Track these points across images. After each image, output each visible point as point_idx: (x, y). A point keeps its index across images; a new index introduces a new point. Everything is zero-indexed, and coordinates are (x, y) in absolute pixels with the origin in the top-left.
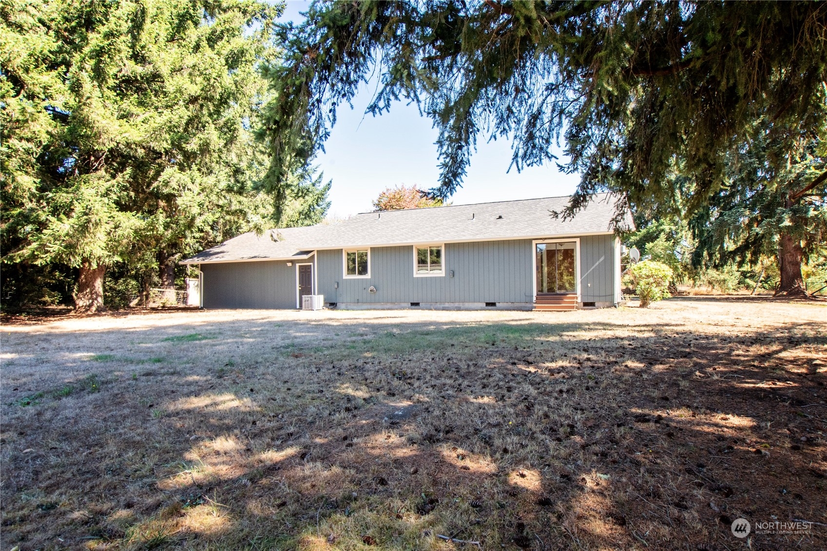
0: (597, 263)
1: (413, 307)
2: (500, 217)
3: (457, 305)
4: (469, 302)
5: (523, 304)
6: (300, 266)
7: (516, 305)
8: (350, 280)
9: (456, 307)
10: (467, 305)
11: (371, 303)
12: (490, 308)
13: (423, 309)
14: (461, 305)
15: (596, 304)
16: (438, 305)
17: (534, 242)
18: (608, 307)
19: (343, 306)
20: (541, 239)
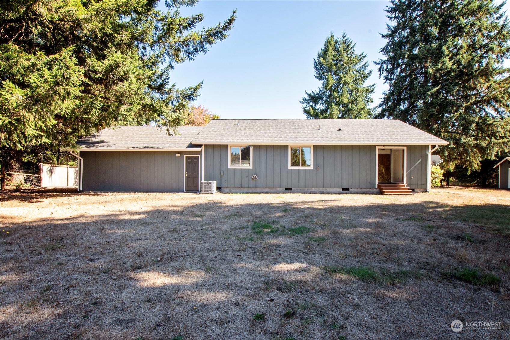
0: (417, 164)
1: (287, 191)
2: (340, 130)
3: (321, 189)
4: (331, 188)
5: (368, 190)
6: (186, 157)
7: (364, 190)
8: (234, 169)
9: (320, 191)
10: (328, 190)
11: (252, 187)
12: (345, 192)
13: (294, 193)
14: (324, 190)
15: (415, 190)
16: (306, 190)
17: (377, 148)
18: (422, 192)
19: (227, 190)
20: (382, 146)
